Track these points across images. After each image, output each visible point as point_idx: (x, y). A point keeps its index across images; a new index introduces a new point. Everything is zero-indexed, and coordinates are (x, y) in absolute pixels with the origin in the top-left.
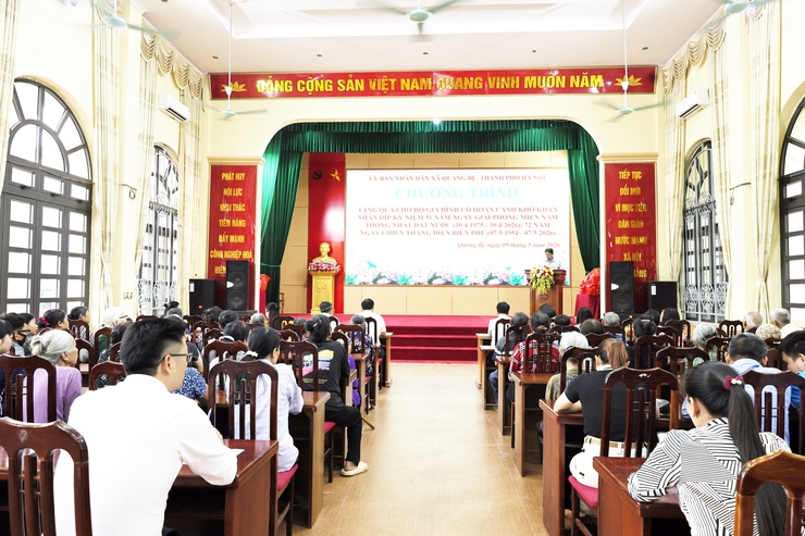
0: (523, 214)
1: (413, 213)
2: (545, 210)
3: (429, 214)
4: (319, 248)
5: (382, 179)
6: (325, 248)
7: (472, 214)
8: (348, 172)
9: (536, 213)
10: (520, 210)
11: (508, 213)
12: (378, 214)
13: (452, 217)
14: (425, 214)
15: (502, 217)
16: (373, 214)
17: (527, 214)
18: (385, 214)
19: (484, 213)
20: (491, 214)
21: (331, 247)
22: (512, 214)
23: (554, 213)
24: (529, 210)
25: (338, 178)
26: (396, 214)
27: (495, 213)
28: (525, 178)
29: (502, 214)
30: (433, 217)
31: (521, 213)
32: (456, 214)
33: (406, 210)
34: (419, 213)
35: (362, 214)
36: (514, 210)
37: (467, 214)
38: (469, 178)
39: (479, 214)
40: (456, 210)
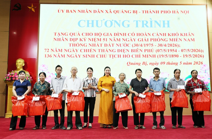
0: (171, 37)
1: (93, 37)
2: (186, 35)
3: (105, 37)
4: (15, 63)
5: (67, 11)
6: (20, 62)
7: (136, 37)
8: (41, 5)
9: (179, 37)
10: (169, 35)
11: (161, 37)
12: (69, 37)
13: (121, 40)
14: (102, 37)
15: (156, 40)
16: (64, 37)
17: (174, 37)
18: (73, 37)
19: (144, 37)
20: (149, 37)
21: (25, 63)
22: (163, 37)
23: (192, 37)
24: (175, 35)
25: (33, 10)
26: (81, 37)
27: (152, 37)
28: (174, 12)
29: (157, 37)
30: (108, 40)
31: (170, 37)
32: (125, 37)
33: (88, 34)
34: (98, 37)
35: (56, 37)
36: (164, 35)
37: (133, 37)
38: (134, 12)
39: (140, 37)
40: (125, 34)
